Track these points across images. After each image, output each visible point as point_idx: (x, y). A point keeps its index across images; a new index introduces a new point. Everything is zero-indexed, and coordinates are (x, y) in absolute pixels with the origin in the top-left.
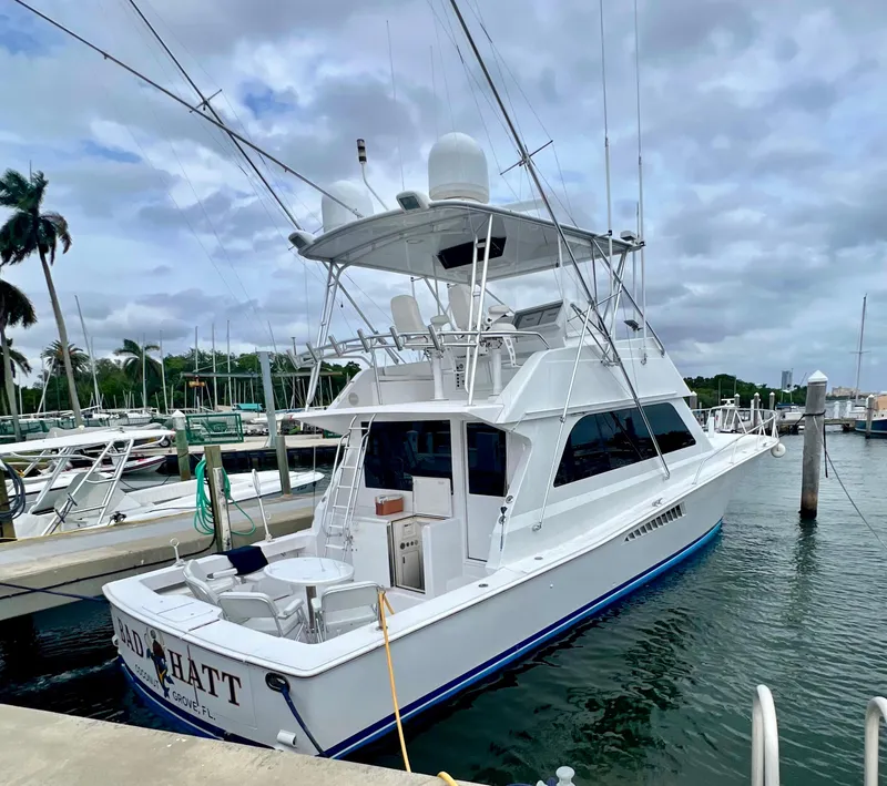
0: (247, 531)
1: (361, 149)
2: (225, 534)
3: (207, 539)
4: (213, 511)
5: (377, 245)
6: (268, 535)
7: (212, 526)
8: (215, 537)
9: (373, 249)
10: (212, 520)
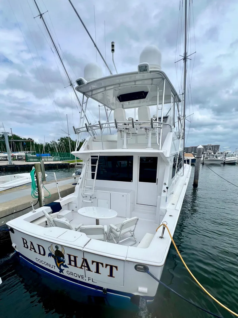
0: (48, 196)
1: (113, 46)
2: (43, 198)
3: (36, 200)
4: (38, 189)
5: (107, 88)
6: (60, 198)
7: (38, 195)
8: (39, 199)
9: (105, 90)
10: (37, 193)
